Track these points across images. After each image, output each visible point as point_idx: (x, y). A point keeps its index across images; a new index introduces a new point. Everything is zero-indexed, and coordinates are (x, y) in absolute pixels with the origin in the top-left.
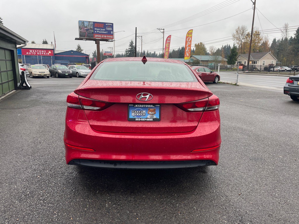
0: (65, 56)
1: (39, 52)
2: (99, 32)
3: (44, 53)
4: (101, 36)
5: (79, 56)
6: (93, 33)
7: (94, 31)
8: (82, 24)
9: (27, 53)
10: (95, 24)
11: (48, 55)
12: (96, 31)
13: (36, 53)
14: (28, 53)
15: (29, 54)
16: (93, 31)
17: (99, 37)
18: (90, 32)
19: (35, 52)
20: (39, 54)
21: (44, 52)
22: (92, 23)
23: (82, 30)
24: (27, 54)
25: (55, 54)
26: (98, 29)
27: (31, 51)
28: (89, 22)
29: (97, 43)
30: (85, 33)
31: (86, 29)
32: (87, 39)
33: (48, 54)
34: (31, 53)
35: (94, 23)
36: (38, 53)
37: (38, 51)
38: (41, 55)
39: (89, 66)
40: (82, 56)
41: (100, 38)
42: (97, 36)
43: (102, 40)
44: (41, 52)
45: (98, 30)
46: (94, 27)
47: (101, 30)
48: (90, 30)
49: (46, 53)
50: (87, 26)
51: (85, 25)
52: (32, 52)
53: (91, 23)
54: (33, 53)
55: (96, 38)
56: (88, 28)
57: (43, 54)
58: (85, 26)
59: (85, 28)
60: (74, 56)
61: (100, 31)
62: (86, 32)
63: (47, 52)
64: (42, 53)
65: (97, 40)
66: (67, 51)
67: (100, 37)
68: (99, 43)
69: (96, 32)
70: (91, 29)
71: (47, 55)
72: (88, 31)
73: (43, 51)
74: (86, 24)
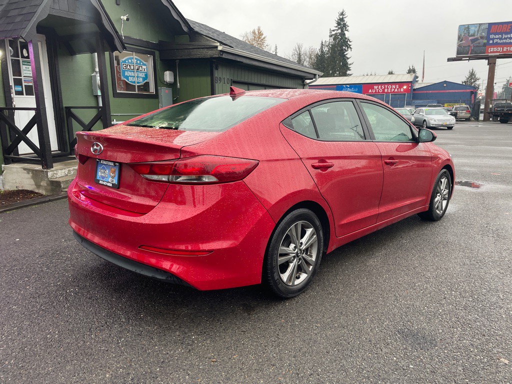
0: (431, 92)
1: (388, 88)
2: (499, 41)
3: (395, 89)
4: (503, 49)
5: (456, 91)
6: (485, 45)
7: (488, 41)
8: (465, 31)
9: (370, 91)
10: (493, 26)
11: (402, 92)
12: (493, 39)
13: (384, 90)
14: (372, 91)
15: (372, 93)
16: (485, 41)
17: (497, 52)
18: (479, 43)
19: (381, 87)
20: (388, 91)
21: (396, 87)
22: (487, 26)
23: (463, 42)
24: (370, 93)
25: (414, 90)
26: (497, 36)
27: (376, 87)
28: (480, 24)
29: (490, 64)
30: (469, 46)
31: (471, 40)
32: (470, 58)
33: (402, 90)
34: (376, 91)
35: (490, 24)
36: (386, 90)
37: (386, 86)
38: (391, 92)
39: (466, 109)
40: (463, 91)
41: (498, 54)
42: (492, 51)
43: (503, 56)
44: (391, 88)
45: (497, 39)
46: (489, 34)
47: (504, 36)
48: (481, 41)
49: (398, 89)
50: (474, 34)
51: (471, 32)
52: (378, 88)
53: (483, 27)
54: (378, 91)
55: (490, 54)
56: (476, 37)
57: (394, 92)
58: (470, 34)
59: (470, 38)
60: (448, 91)
61: (501, 39)
62: (472, 45)
63: (400, 87)
64: (393, 90)
65: (492, 57)
66: (435, 84)
67: (499, 52)
68: (495, 63)
69: (491, 42)
70: (482, 38)
71: (400, 92)
72: (476, 42)
73: (394, 87)
74: (472, 30)
